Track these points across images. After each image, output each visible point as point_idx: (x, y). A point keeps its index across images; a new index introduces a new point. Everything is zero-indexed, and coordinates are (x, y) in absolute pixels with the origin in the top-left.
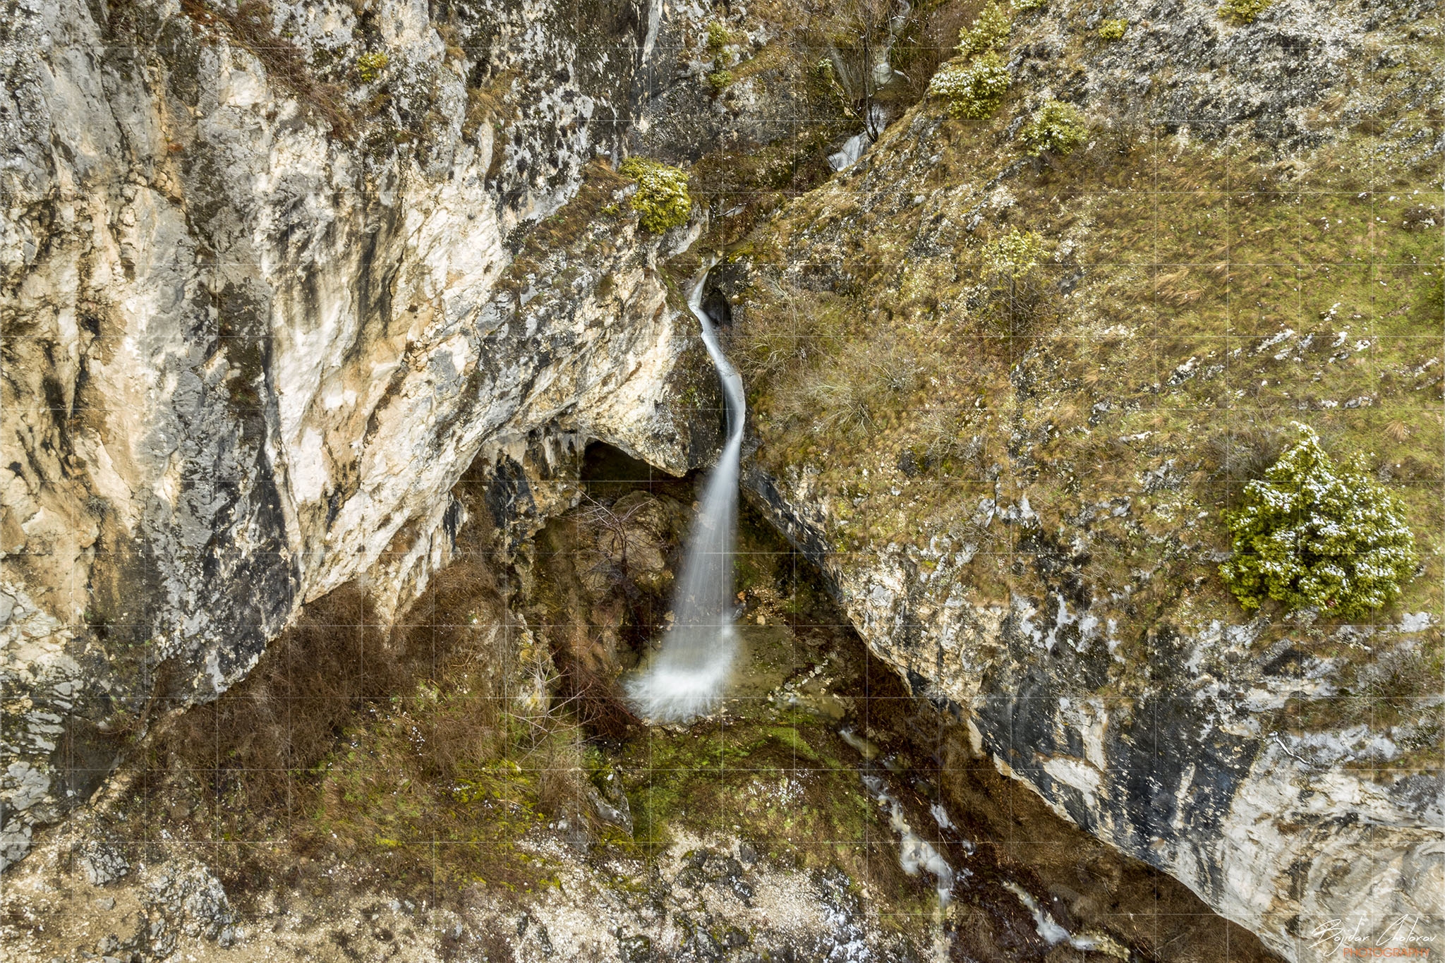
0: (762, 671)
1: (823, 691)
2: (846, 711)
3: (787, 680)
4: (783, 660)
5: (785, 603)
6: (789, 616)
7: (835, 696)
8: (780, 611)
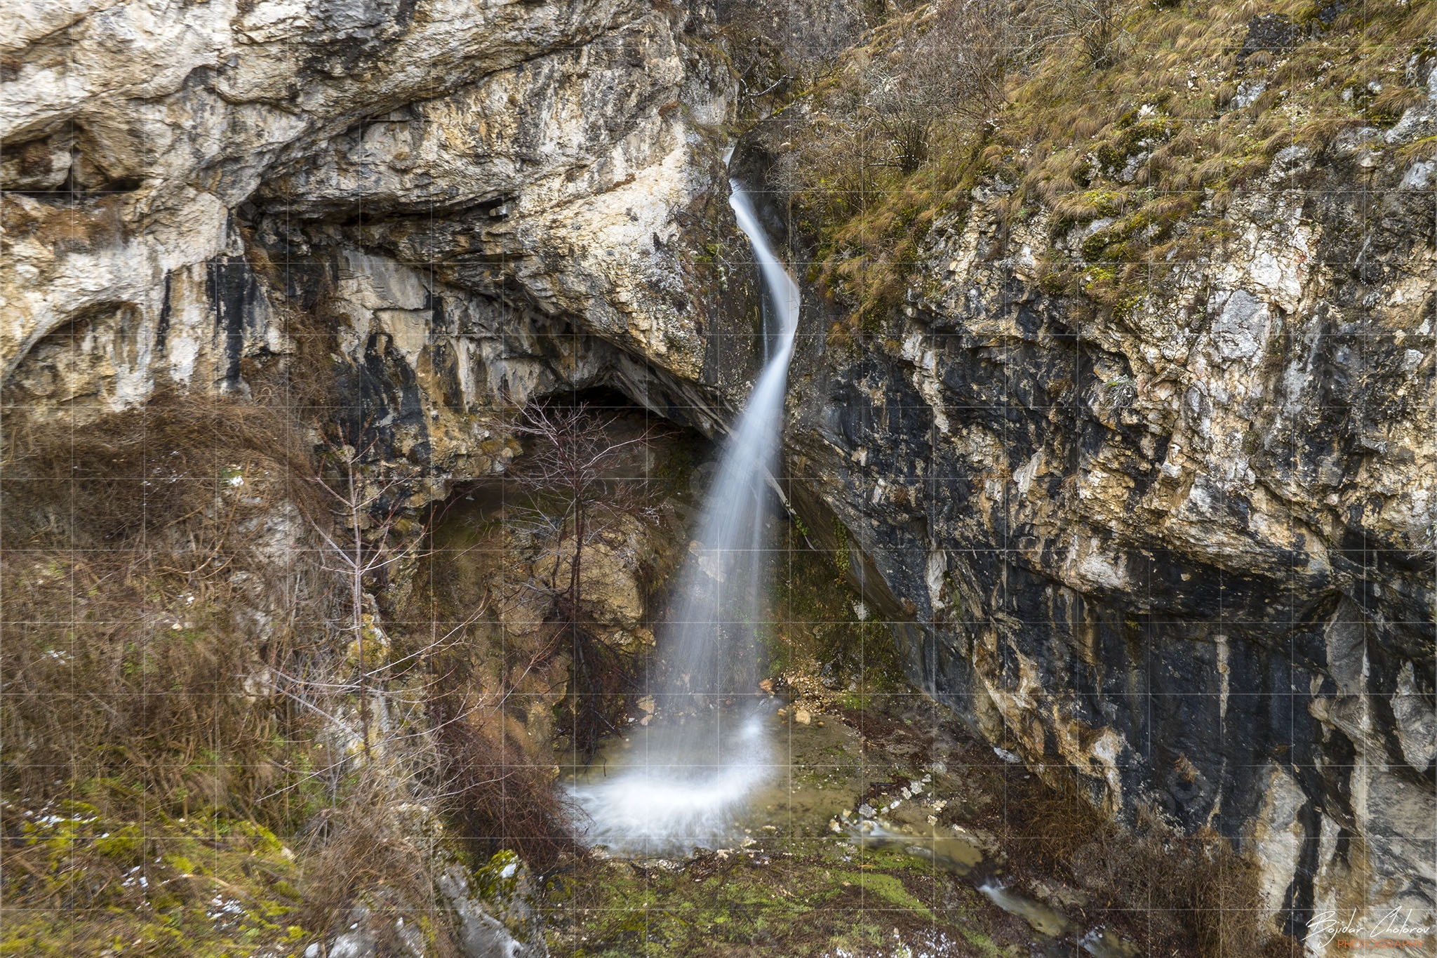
0: (813, 786)
1: (933, 820)
2: (984, 853)
3: (860, 801)
4: (850, 772)
5: (841, 696)
6: (849, 713)
7: (957, 828)
8: (834, 705)
